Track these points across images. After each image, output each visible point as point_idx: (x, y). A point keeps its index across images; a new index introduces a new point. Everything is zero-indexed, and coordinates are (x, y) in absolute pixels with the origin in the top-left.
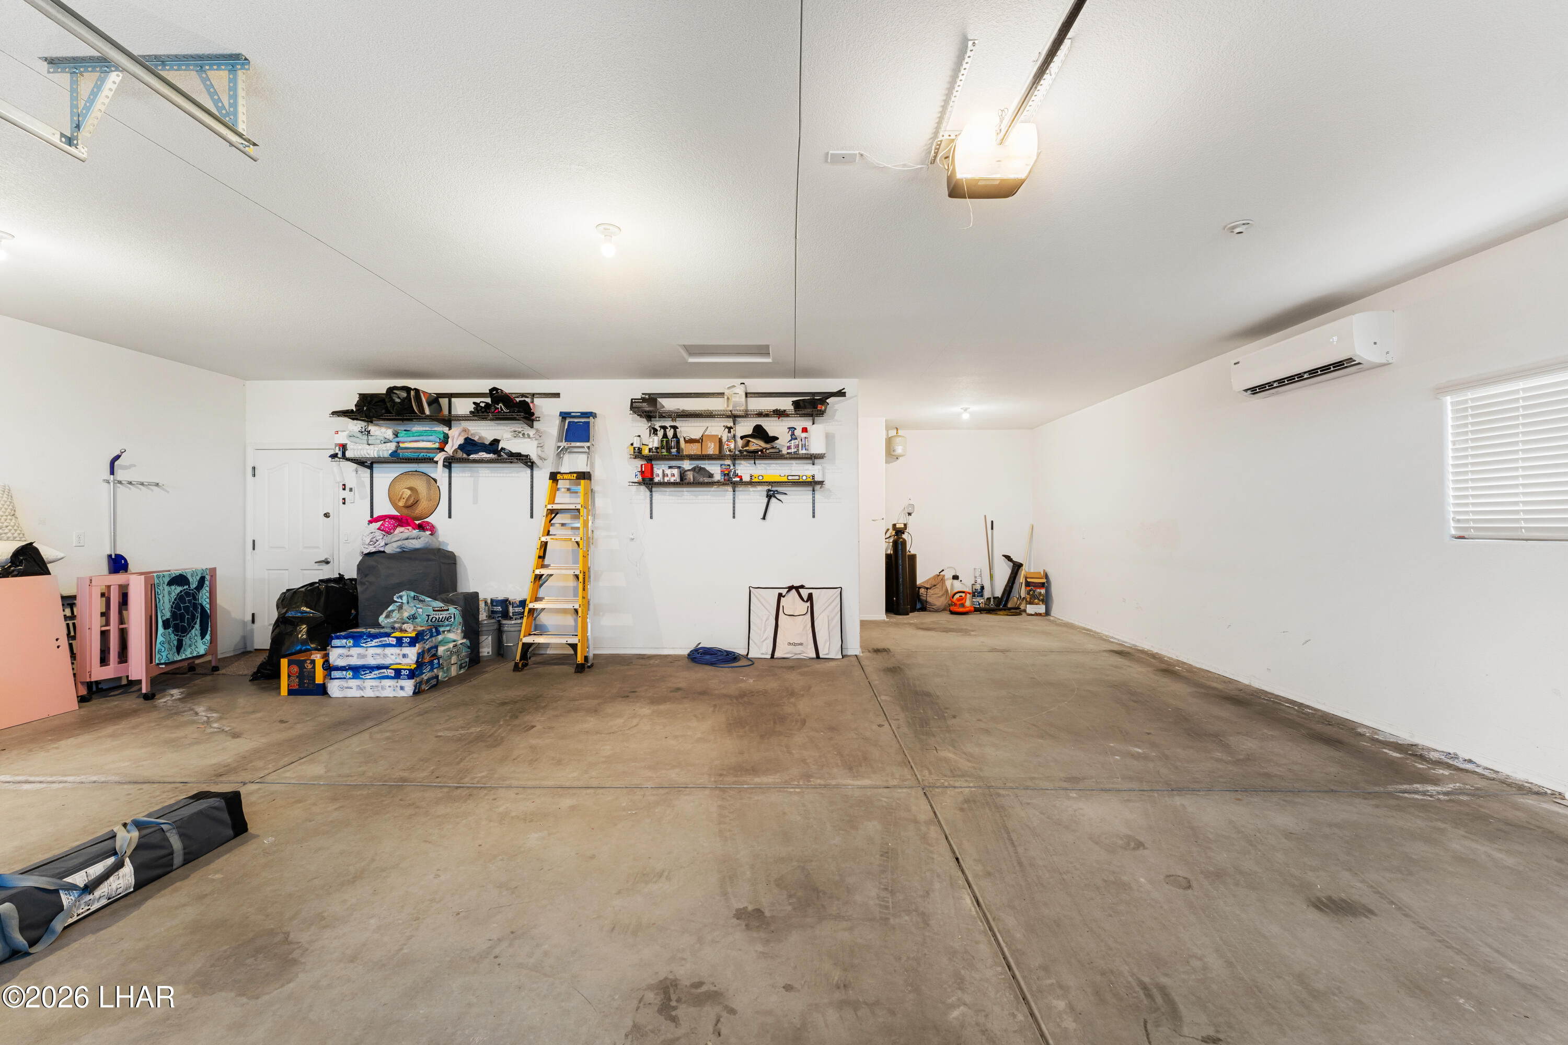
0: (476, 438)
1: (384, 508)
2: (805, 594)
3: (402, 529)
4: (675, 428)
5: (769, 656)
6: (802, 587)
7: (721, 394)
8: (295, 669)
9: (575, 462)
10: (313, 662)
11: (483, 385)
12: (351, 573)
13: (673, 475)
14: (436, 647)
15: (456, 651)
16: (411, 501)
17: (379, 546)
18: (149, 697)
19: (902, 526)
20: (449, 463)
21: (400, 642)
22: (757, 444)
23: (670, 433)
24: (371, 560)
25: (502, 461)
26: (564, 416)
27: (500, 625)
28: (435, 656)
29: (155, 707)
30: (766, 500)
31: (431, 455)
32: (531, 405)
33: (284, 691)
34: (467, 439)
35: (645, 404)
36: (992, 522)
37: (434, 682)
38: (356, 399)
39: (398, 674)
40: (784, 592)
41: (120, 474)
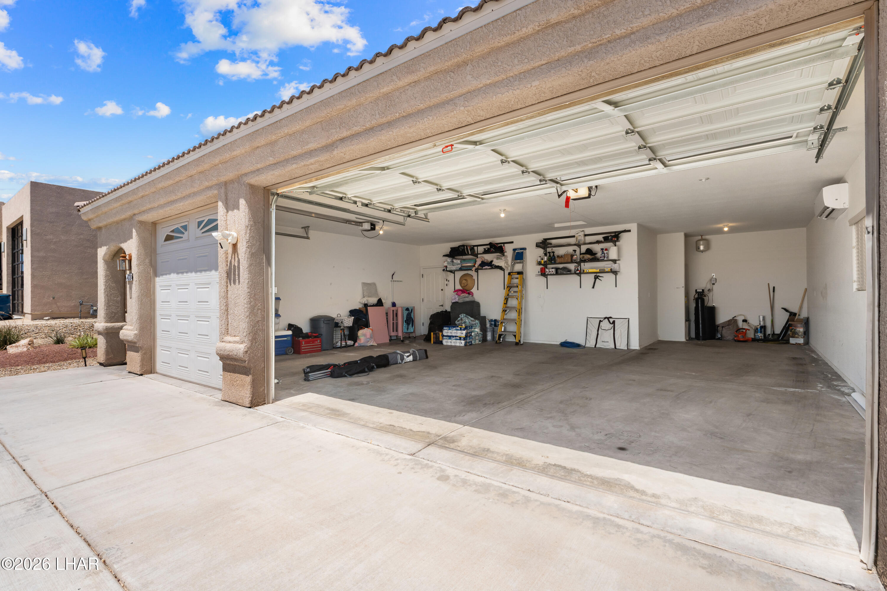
0: (485, 261)
1: (458, 287)
2: (611, 320)
3: (463, 294)
4: (553, 252)
5: (594, 347)
6: (611, 318)
7: (574, 236)
8: (435, 336)
9: (518, 267)
10: (439, 334)
11: (487, 241)
12: (449, 310)
13: (552, 271)
14: (472, 332)
15: (477, 335)
16: (466, 284)
17: (457, 300)
18: (403, 341)
19: (701, 291)
20: (477, 270)
21: (461, 329)
22: (588, 256)
23: (552, 254)
24: (454, 305)
25: (492, 268)
26: (514, 250)
27: (493, 328)
28: (471, 335)
29: (404, 343)
30: (594, 280)
31: (471, 268)
32: (503, 247)
33: (432, 342)
34: (482, 262)
35: (541, 244)
36: (774, 288)
37: (470, 343)
38: (450, 250)
39: (460, 339)
40: (602, 319)
41: (394, 279)
